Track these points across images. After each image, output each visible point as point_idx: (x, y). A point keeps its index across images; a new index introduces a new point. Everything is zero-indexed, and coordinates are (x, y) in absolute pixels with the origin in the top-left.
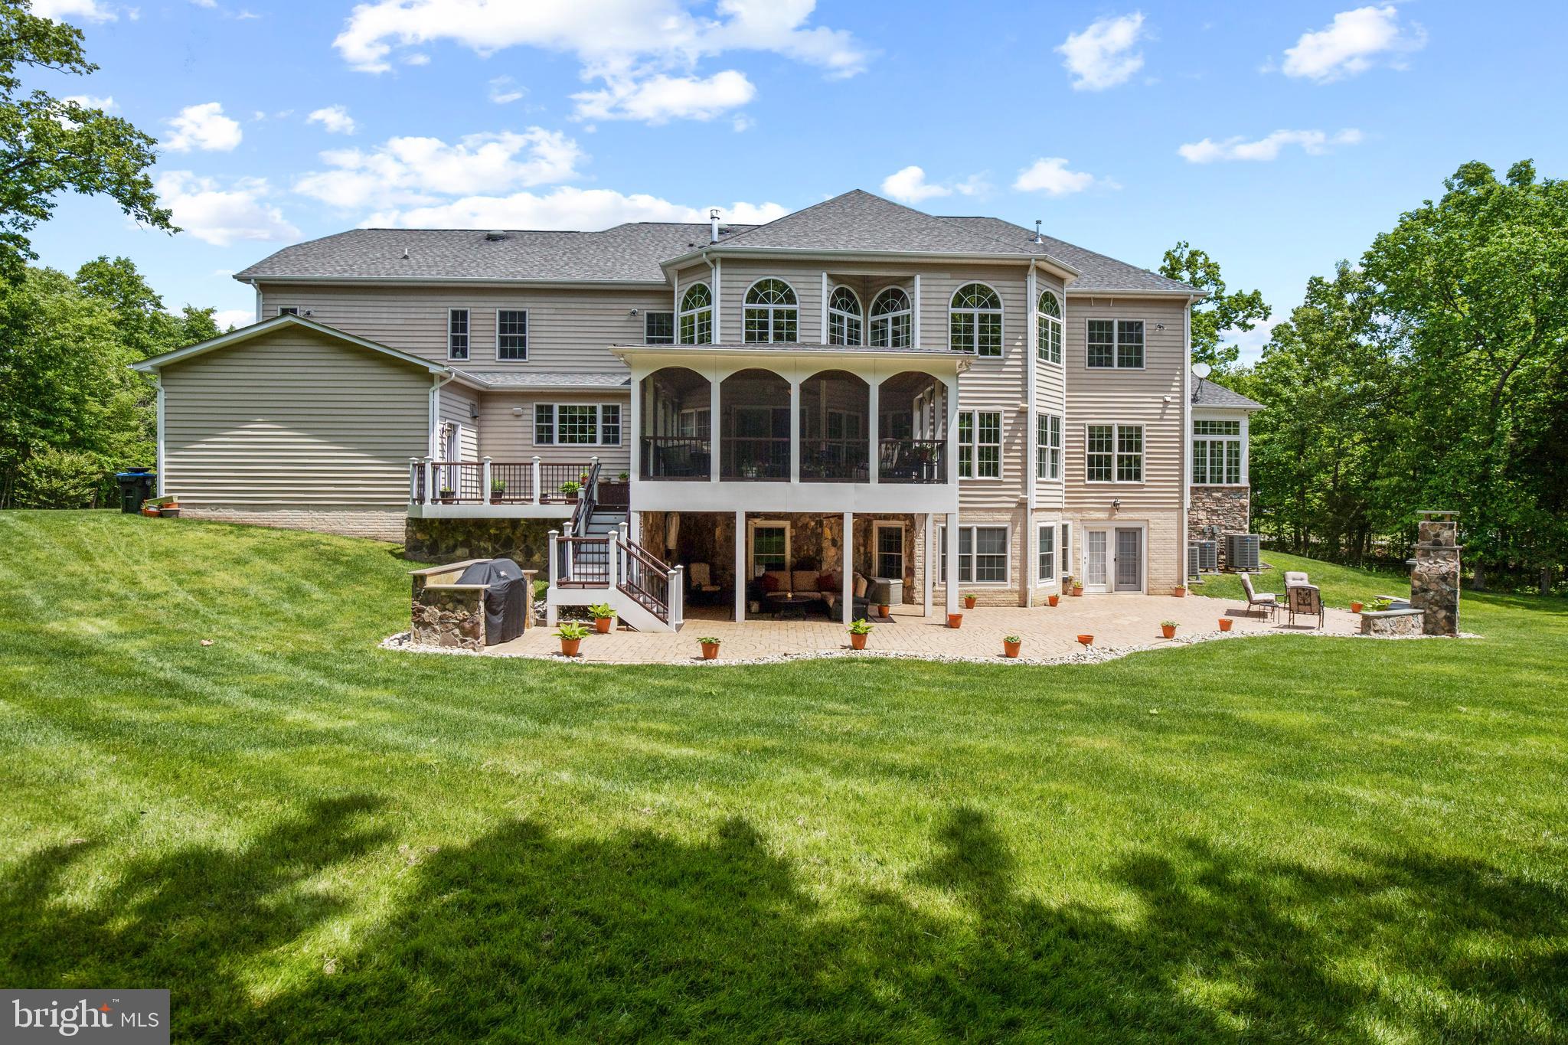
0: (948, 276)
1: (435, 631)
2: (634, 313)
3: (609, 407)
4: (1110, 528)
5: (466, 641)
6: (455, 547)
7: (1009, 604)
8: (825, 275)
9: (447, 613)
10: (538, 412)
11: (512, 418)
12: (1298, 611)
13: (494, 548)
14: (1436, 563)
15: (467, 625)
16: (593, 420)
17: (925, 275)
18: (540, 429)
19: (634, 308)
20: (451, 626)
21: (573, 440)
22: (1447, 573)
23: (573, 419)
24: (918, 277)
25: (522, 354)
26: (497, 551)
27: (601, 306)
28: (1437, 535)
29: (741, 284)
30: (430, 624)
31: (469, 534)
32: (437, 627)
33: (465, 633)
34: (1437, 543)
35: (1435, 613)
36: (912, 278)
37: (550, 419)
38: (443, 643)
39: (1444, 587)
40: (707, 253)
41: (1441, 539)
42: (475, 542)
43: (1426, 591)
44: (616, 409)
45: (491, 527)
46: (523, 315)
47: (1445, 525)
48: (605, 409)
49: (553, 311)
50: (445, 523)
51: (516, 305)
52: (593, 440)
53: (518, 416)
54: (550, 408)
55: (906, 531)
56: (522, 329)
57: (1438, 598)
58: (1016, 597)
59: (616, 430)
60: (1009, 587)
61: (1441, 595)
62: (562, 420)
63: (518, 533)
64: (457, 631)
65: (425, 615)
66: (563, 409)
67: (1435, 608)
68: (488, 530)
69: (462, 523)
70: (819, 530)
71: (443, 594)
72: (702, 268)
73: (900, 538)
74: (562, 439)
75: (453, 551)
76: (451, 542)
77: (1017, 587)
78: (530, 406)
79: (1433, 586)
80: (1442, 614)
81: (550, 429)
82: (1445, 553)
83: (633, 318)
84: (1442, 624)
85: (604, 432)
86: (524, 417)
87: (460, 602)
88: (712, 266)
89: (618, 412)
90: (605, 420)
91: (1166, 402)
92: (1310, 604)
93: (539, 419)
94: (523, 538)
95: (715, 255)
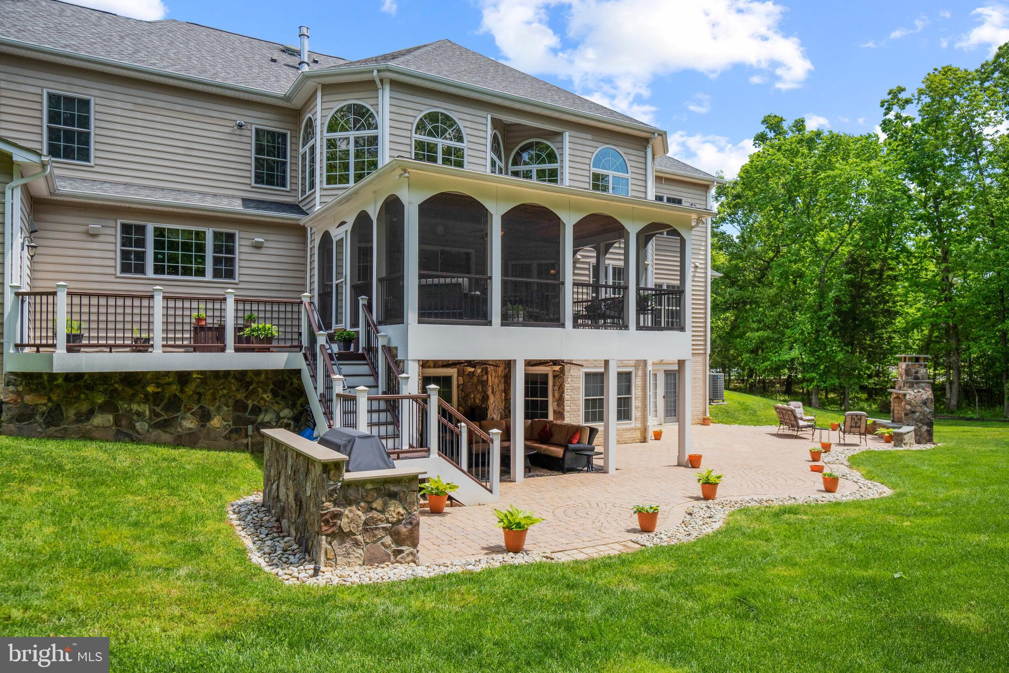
0: (589, 137)
1: (357, 544)
2: (240, 126)
3: (221, 234)
4: (659, 370)
5: (401, 552)
6: (91, 413)
7: (634, 441)
8: (489, 117)
9: (375, 514)
10: (123, 232)
11: (83, 237)
12: (850, 432)
13: (152, 412)
14: (919, 392)
15: (403, 529)
16: (201, 248)
17: (574, 133)
18: (125, 255)
19: (241, 120)
20: (380, 533)
21: (174, 271)
22: (927, 399)
23: (173, 245)
24: (567, 135)
25: (84, 155)
26: (158, 415)
27: (197, 111)
28: (917, 372)
29: (410, 112)
30: (351, 533)
31: (113, 394)
32: (360, 538)
33: (398, 539)
34: (916, 378)
35: (920, 428)
36: (560, 134)
37: (141, 243)
38: (371, 561)
39: (926, 409)
40: (379, 71)
41: (919, 375)
42: (123, 406)
43: (914, 412)
44: (231, 237)
45: (149, 383)
46: (85, 104)
47: (921, 365)
48: (217, 235)
49: (130, 106)
50: (75, 379)
51: (75, 89)
52: (201, 272)
53: (94, 235)
54: (141, 229)
55: (555, 377)
56: (85, 122)
57: (921, 417)
58: (638, 435)
59: (231, 262)
60: (633, 426)
61: (924, 415)
62: (158, 245)
63: (190, 389)
64: (388, 540)
65: (344, 522)
66: (159, 232)
67: (920, 425)
68: (144, 387)
69: (103, 379)
70: (485, 378)
71: (369, 486)
72: (369, 86)
73: (546, 383)
74: (158, 270)
75: (88, 419)
76: (85, 407)
77: (639, 425)
78: (112, 223)
79: (918, 409)
80: (925, 428)
81: (141, 256)
82: (923, 385)
83: (238, 132)
84: (925, 436)
85: (215, 264)
86: (101, 238)
87: (393, 496)
88: (379, 86)
89: (233, 241)
90: (217, 249)
91: (696, 267)
92: (859, 427)
93: (126, 242)
94: (196, 397)
95: (384, 74)
